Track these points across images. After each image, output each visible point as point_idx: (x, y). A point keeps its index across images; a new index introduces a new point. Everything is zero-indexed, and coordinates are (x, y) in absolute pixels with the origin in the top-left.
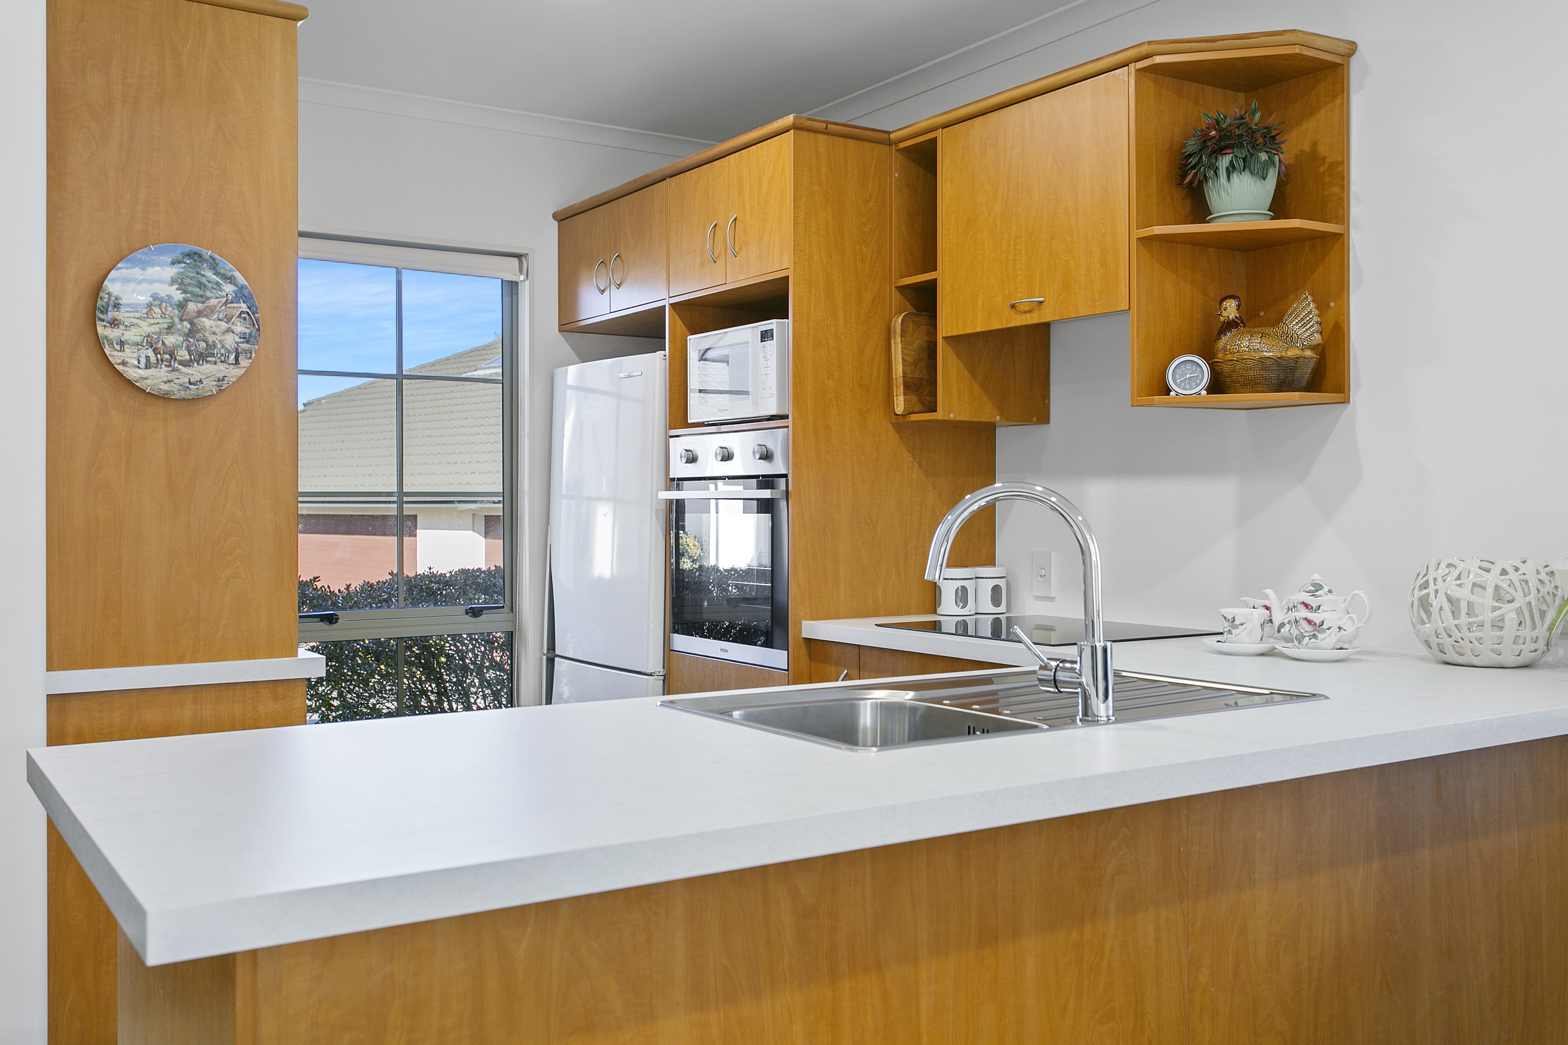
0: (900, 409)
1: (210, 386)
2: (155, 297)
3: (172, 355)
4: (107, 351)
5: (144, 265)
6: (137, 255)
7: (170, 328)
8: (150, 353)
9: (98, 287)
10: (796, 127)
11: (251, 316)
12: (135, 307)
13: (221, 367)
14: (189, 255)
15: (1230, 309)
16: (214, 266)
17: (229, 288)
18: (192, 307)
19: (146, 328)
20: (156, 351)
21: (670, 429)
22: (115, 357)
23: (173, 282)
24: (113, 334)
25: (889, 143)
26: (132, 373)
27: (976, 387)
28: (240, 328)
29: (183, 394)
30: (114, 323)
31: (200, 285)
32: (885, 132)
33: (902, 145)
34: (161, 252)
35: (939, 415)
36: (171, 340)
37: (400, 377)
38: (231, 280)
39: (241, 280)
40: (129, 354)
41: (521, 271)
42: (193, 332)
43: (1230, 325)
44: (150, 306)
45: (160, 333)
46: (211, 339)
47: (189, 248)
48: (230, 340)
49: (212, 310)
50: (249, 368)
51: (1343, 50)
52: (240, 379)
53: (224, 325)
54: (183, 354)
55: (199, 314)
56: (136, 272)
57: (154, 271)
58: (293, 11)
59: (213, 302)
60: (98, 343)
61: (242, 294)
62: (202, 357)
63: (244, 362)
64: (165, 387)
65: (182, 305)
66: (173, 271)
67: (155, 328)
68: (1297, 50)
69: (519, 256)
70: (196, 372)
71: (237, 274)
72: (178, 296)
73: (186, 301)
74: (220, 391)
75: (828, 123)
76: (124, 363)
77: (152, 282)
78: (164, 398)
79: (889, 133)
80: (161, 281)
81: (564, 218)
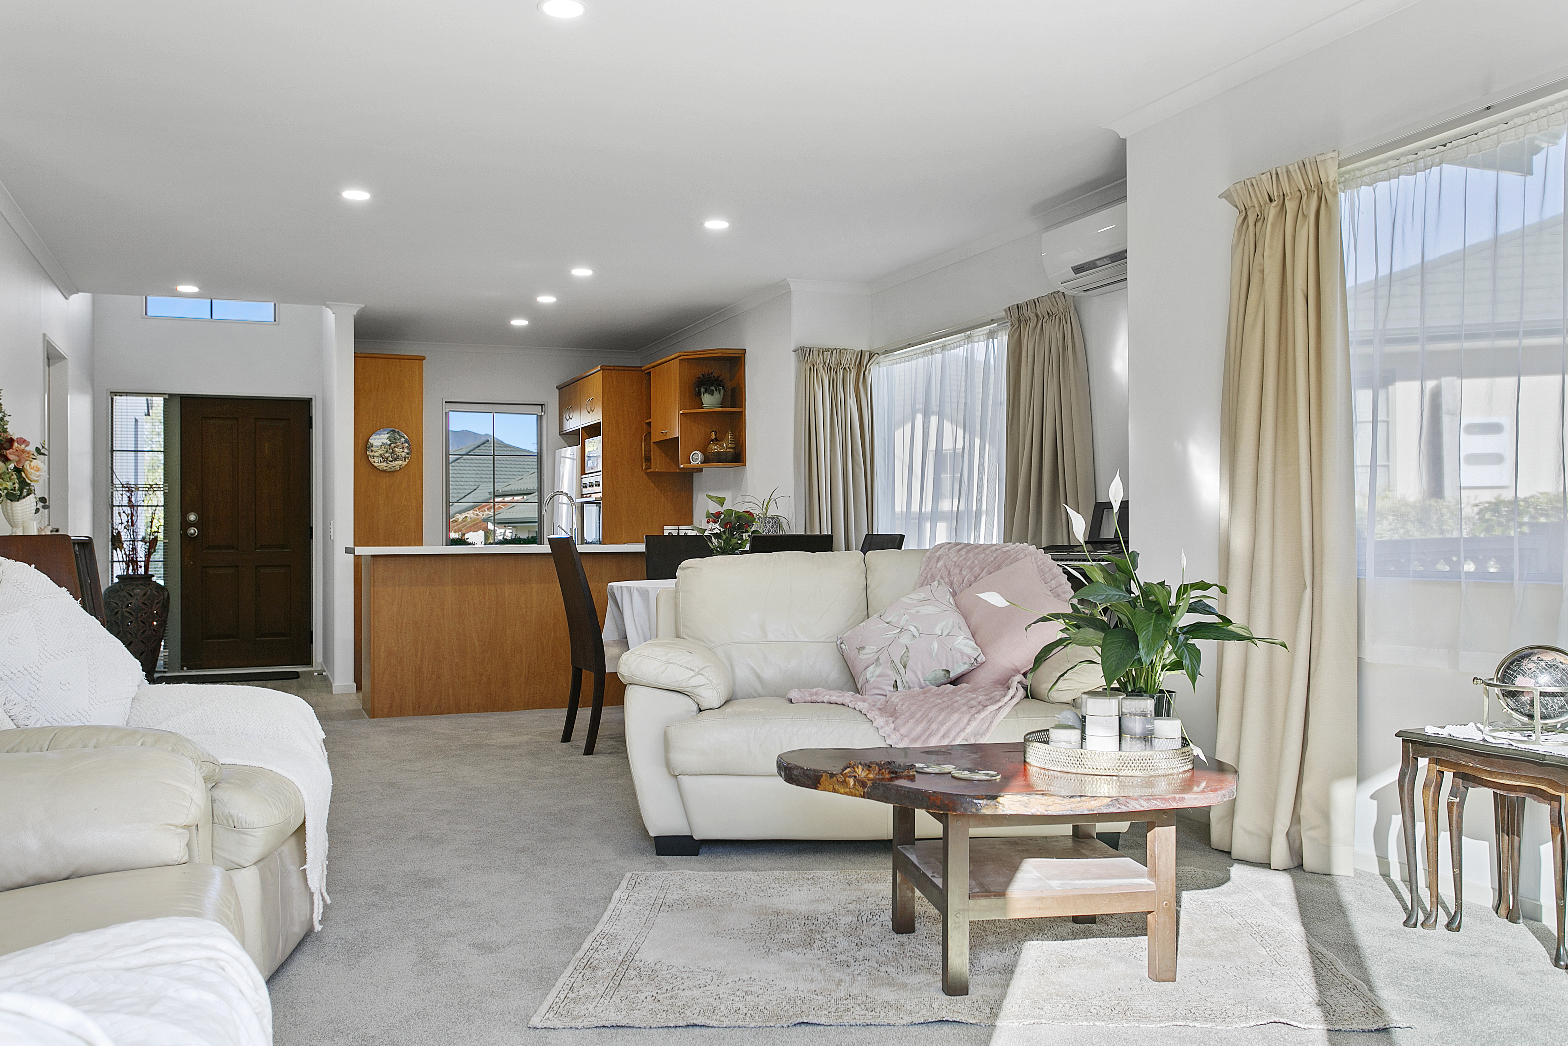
0: (644, 468)
1: (398, 468)
2: (382, 443)
3: (387, 460)
4: (370, 459)
5: (379, 435)
6: (377, 432)
7: (387, 452)
8: (381, 459)
9: (368, 441)
10: (602, 369)
11: (408, 448)
12: (377, 446)
13: (401, 462)
14: (392, 431)
15: (713, 436)
16: (398, 433)
17: (403, 439)
18: (392, 445)
19: (380, 452)
20: (383, 458)
21: (582, 475)
22: (372, 460)
23: (387, 439)
24: (372, 454)
25: (642, 371)
26: (376, 465)
27: (668, 460)
28: (406, 451)
29: (390, 470)
30: (372, 451)
31: (395, 439)
32: (639, 367)
33: (646, 372)
34: (384, 431)
35: (651, 470)
36: (387, 455)
37: (494, 455)
38: (404, 437)
39: (406, 437)
40: (376, 459)
41: (542, 411)
42: (392, 453)
43: (712, 440)
44: (381, 446)
45: (384, 453)
46: (398, 454)
47: (391, 429)
48: (403, 454)
49: (398, 446)
50: (408, 462)
51: (740, 352)
52: (406, 465)
53: (402, 450)
54: (390, 459)
55: (395, 447)
56: (378, 436)
57: (382, 436)
58: (422, 358)
59: (398, 444)
60: (367, 457)
61: (406, 442)
62: (395, 460)
63: (407, 461)
64: (385, 468)
65: (390, 445)
66: (387, 436)
67: (383, 452)
68: (720, 355)
69: (542, 405)
70: (393, 464)
71: (405, 435)
72: (389, 442)
73: (391, 444)
74: (400, 469)
75: (614, 366)
76: (374, 462)
77: (381, 439)
78: (385, 471)
79: (642, 367)
80: (384, 439)
81: (559, 388)
